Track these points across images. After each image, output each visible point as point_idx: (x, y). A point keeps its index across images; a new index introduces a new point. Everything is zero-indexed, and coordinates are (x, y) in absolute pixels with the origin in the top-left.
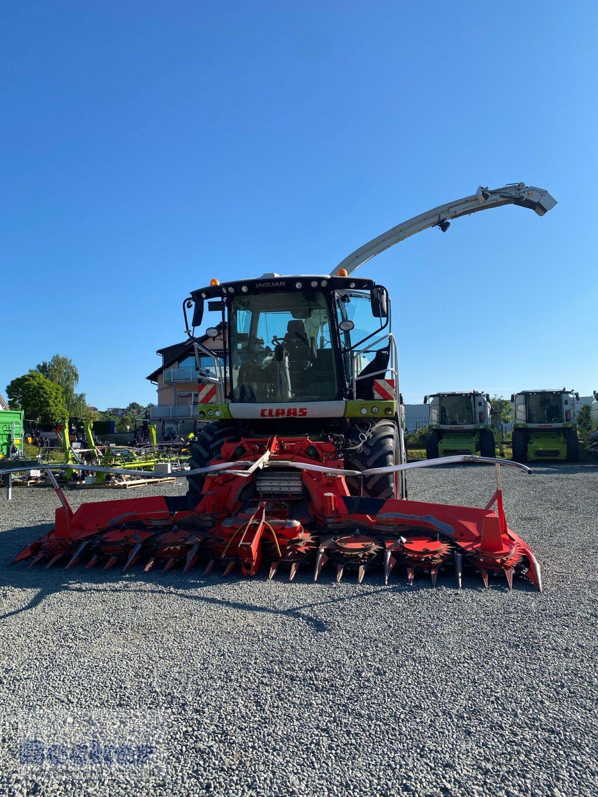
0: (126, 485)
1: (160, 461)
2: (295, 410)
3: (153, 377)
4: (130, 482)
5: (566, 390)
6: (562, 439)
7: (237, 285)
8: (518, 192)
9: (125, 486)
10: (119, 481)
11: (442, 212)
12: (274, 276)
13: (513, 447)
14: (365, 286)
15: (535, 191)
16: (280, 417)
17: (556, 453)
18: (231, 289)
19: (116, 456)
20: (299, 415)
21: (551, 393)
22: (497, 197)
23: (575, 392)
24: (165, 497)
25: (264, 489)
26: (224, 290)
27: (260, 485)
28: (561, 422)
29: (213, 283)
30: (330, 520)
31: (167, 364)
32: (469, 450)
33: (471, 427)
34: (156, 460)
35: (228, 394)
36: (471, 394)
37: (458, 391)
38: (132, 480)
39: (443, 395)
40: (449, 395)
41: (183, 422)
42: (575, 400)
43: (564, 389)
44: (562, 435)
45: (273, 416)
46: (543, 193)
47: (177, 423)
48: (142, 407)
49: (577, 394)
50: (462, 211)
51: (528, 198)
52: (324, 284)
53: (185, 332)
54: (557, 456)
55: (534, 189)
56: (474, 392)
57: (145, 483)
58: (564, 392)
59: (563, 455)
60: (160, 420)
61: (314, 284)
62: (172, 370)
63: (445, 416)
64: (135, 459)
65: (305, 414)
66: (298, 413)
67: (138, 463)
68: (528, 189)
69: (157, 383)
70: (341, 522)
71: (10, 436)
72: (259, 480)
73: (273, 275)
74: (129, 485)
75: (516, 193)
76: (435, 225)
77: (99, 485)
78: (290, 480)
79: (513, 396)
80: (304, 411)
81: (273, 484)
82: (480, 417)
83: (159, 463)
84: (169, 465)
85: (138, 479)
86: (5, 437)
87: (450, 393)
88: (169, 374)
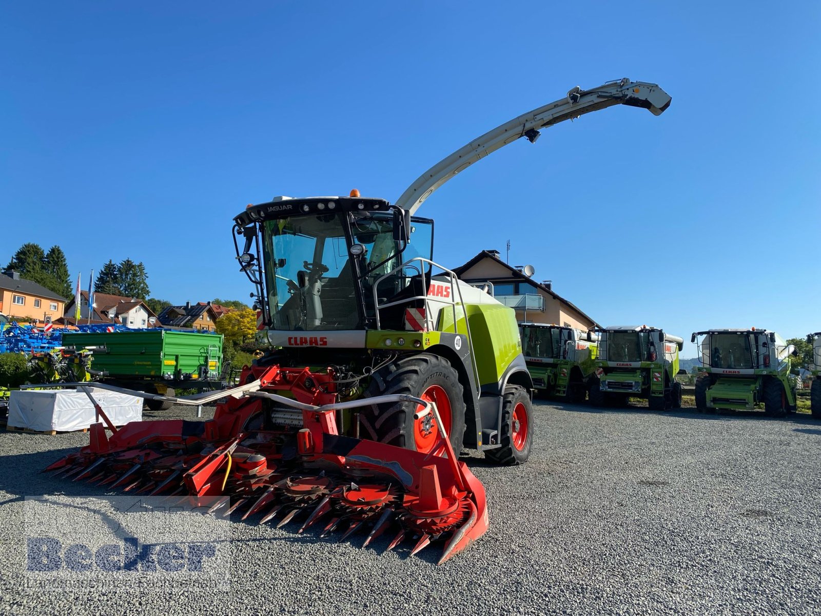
2: (316, 339)
8: (619, 90)
11: (527, 121)
12: (282, 199)
13: (812, 400)
14: (376, 206)
15: (642, 87)
16: (304, 346)
20: (321, 345)
22: (594, 99)
24: (184, 422)
25: (279, 421)
27: (275, 416)
30: (305, 459)
32: (745, 400)
33: (750, 372)
35: (267, 321)
36: (749, 332)
37: (731, 328)
39: (713, 333)
40: (720, 333)
45: (298, 344)
46: (653, 88)
50: (551, 118)
51: (633, 96)
52: (332, 206)
53: (236, 258)
55: (640, 84)
56: (753, 329)
61: (321, 206)
63: (718, 357)
65: (325, 343)
66: (319, 343)
68: (633, 85)
70: (314, 461)
71: (206, 358)
72: (275, 411)
73: (281, 197)
75: (617, 91)
76: (522, 136)
78: (286, 412)
79: (809, 336)
80: (325, 340)
81: (286, 416)
82: (765, 360)
86: (202, 359)
87: (722, 330)
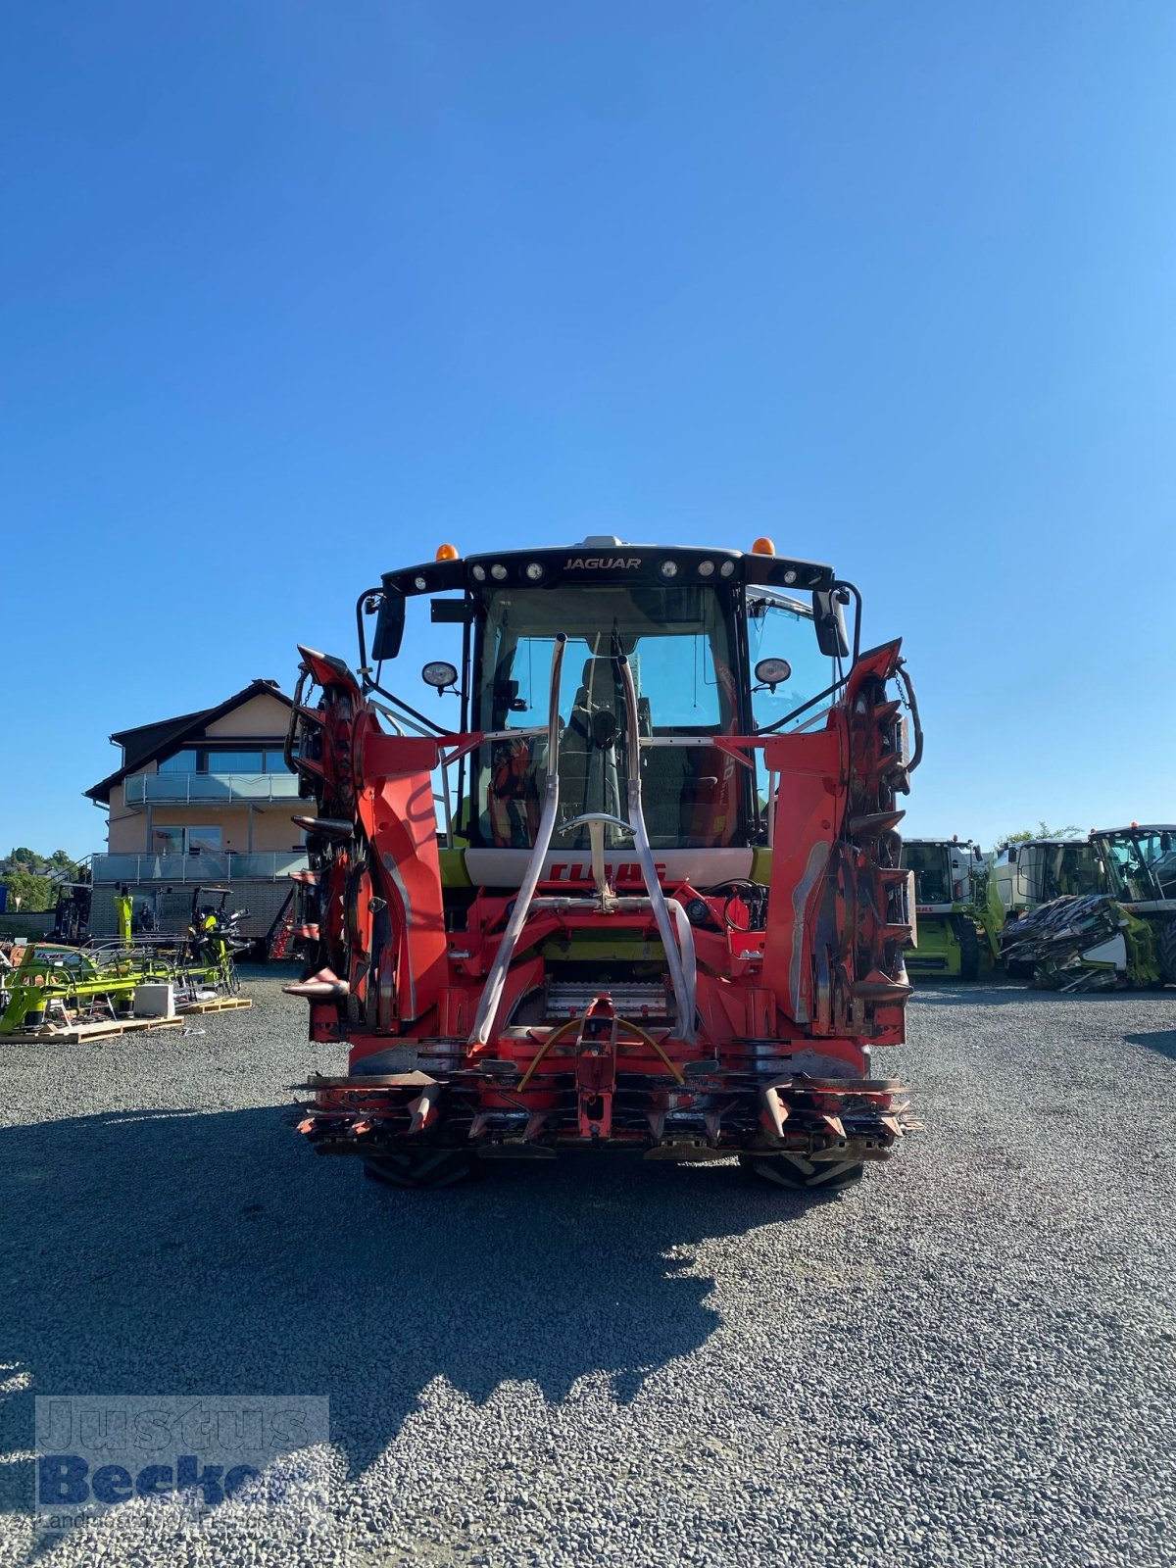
0: (76, 1035)
1: (149, 979)
3: (100, 793)
4: (81, 1029)
5: (959, 841)
6: (951, 935)
7: (516, 562)
9: (73, 1039)
10: (58, 1026)
12: (614, 543)
14: (816, 580)
17: (941, 962)
18: (499, 572)
19: (53, 967)
21: (931, 845)
23: (974, 844)
26: (479, 572)
28: (948, 902)
29: (444, 556)
31: (132, 766)
34: (138, 976)
35: (464, 827)
38: (85, 1022)
41: (169, 891)
42: (974, 859)
43: (955, 838)
44: (949, 927)
47: (153, 895)
48: (40, 858)
49: (977, 849)
52: (727, 569)
54: (942, 968)
57: (118, 1031)
58: (954, 844)
59: (954, 966)
60: (117, 886)
61: (706, 568)
62: (145, 777)
64: (94, 975)
67: (99, 985)
69: (108, 806)
73: (611, 539)
74: (84, 1036)
77: (10, 1034)
83: (147, 984)
84: (171, 987)
85: (99, 1021)
88: (138, 787)
